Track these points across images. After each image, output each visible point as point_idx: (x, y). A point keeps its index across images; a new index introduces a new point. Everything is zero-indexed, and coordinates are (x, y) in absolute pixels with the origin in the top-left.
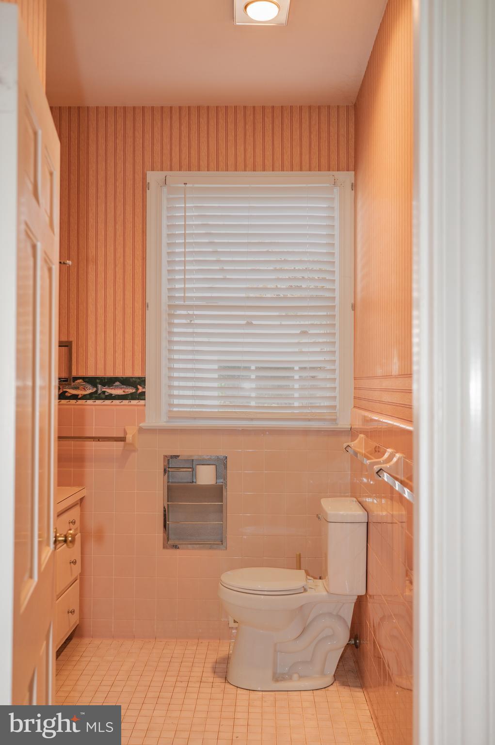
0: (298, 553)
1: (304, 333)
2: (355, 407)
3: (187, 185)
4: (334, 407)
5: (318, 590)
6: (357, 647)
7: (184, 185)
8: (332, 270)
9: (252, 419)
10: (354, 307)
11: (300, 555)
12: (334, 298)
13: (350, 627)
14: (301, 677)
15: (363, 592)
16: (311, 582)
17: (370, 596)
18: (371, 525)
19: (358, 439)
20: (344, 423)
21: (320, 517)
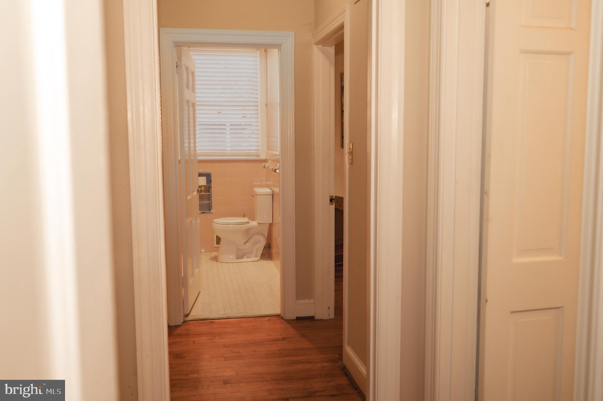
0: (244, 213)
1: (244, 117)
2: (267, 150)
3: (190, 49)
4: (259, 150)
5: (254, 223)
6: (269, 248)
7: (188, 49)
8: (257, 89)
9: (222, 156)
10: (266, 105)
11: (245, 214)
12: (257, 102)
13: (266, 238)
14: (247, 258)
15: (271, 222)
16: (250, 221)
17: (274, 223)
18: (274, 196)
19: (269, 162)
20: (263, 157)
21: (254, 195)
